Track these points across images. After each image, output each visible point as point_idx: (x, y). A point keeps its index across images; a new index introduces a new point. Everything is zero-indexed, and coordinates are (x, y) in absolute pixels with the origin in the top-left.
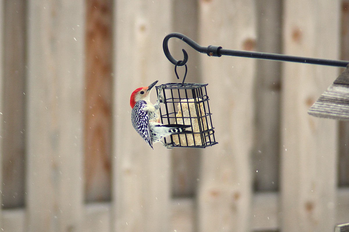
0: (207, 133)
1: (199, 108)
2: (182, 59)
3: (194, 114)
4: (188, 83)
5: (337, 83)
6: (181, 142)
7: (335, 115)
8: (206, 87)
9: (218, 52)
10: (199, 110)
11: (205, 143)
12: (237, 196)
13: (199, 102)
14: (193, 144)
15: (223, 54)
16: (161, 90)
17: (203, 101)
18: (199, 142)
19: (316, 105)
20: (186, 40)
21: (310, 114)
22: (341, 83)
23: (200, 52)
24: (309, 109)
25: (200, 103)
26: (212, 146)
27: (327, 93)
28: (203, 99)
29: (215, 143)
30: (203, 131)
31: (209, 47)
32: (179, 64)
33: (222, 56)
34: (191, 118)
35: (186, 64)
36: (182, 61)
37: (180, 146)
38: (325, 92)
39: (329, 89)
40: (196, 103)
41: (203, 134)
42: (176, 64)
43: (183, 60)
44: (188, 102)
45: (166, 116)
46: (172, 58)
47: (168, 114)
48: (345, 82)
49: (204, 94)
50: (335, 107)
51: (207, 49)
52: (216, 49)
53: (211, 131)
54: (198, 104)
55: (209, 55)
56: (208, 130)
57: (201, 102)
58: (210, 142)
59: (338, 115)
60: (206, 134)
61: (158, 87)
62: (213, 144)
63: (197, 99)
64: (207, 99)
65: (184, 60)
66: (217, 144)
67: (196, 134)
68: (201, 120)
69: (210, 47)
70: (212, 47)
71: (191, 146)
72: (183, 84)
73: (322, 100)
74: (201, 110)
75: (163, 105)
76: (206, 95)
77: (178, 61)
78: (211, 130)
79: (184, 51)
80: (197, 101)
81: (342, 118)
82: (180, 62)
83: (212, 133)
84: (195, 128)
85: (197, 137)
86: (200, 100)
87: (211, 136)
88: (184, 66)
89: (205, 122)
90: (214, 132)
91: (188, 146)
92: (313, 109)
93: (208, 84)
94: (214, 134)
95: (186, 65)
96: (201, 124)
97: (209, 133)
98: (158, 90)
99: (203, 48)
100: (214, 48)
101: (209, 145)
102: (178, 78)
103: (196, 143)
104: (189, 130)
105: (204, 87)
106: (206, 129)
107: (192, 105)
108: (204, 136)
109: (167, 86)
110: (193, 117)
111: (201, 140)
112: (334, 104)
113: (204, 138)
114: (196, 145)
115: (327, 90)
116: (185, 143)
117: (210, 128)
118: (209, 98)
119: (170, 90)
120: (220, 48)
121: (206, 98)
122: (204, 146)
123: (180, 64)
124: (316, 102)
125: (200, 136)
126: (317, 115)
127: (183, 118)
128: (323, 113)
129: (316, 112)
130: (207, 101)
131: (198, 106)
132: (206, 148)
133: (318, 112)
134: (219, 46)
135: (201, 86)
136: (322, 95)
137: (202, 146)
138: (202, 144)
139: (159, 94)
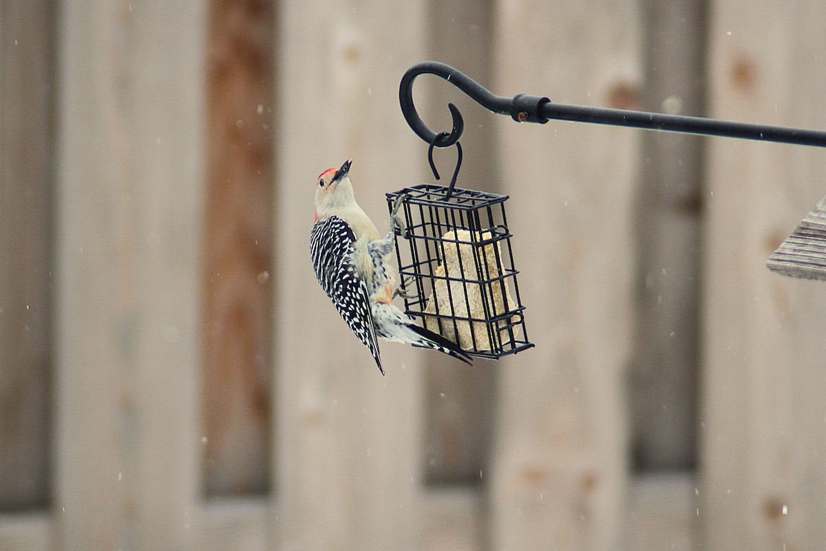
0: (503, 321)
1: (482, 258)
2: (449, 128)
3: (471, 274)
4: (465, 190)
8: (505, 203)
9: (539, 111)
10: (483, 263)
11: (498, 346)
13: (484, 243)
14: (471, 347)
15: (551, 118)
18: (484, 344)
19: (788, 247)
20: (458, 82)
21: (773, 269)
23: (495, 111)
24: (771, 257)
25: (485, 247)
26: (518, 353)
27: (816, 215)
28: (494, 234)
29: (528, 345)
30: (492, 315)
31: (517, 98)
32: (440, 141)
33: (551, 121)
34: (464, 281)
35: (459, 140)
36: (447, 134)
38: (811, 214)
39: (820, 205)
40: (477, 245)
41: (493, 323)
42: (432, 141)
43: (451, 133)
44: (457, 242)
45: (412, 270)
46: (423, 128)
47: (416, 264)
49: (498, 220)
51: (512, 104)
52: (536, 105)
53: (515, 316)
54: (480, 249)
55: (516, 119)
56: (507, 315)
57: (488, 242)
58: (512, 342)
60: (503, 324)
61: (392, 196)
62: (522, 349)
63: (478, 234)
64: (505, 235)
65: (453, 131)
66: (532, 348)
67: (478, 323)
68: (487, 288)
69: (520, 98)
70: (525, 99)
72: (450, 191)
73: (804, 232)
74: (489, 262)
75: (404, 243)
76: (505, 226)
77: (437, 134)
78: (515, 313)
79: (451, 106)
80: (478, 238)
82: (442, 135)
83: (519, 320)
84: (476, 306)
85: (480, 330)
86: (487, 236)
87: (517, 330)
88: (455, 146)
89: (498, 294)
90: (522, 318)
92: (781, 257)
93: (508, 197)
94: (525, 320)
95: (458, 145)
96: (489, 297)
97: (509, 322)
99: (502, 100)
100: (530, 100)
101: (510, 352)
102: (438, 177)
103: (477, 344)
105: (500, 204)
106: (500, 310)
107: (467, 250)
108: (494, 328)
109: (414, 194)
110: (470, 279)
111: (488, 337)
113: (496, 334)
114: (478, 349)
115: (816, 207)
117: (513, 306)
118: (510, 233)
120: (546, 100)
121: (504, 232)
122: (497, 352)
123: (444, 141)
124: (789, 240)
125: (486, 329)
126: (790, 273)
127: (448, 279)
128: (805, 267)
129: (788, 264)
130: (506, 240)
131: (481, 253)
132: (500, 358)
133: (793, 265)
134: (542, 97)
135: (489, 201)
136: (804, 220)
137: (491, 354)
138: (492, 347)
139: (395, 216)
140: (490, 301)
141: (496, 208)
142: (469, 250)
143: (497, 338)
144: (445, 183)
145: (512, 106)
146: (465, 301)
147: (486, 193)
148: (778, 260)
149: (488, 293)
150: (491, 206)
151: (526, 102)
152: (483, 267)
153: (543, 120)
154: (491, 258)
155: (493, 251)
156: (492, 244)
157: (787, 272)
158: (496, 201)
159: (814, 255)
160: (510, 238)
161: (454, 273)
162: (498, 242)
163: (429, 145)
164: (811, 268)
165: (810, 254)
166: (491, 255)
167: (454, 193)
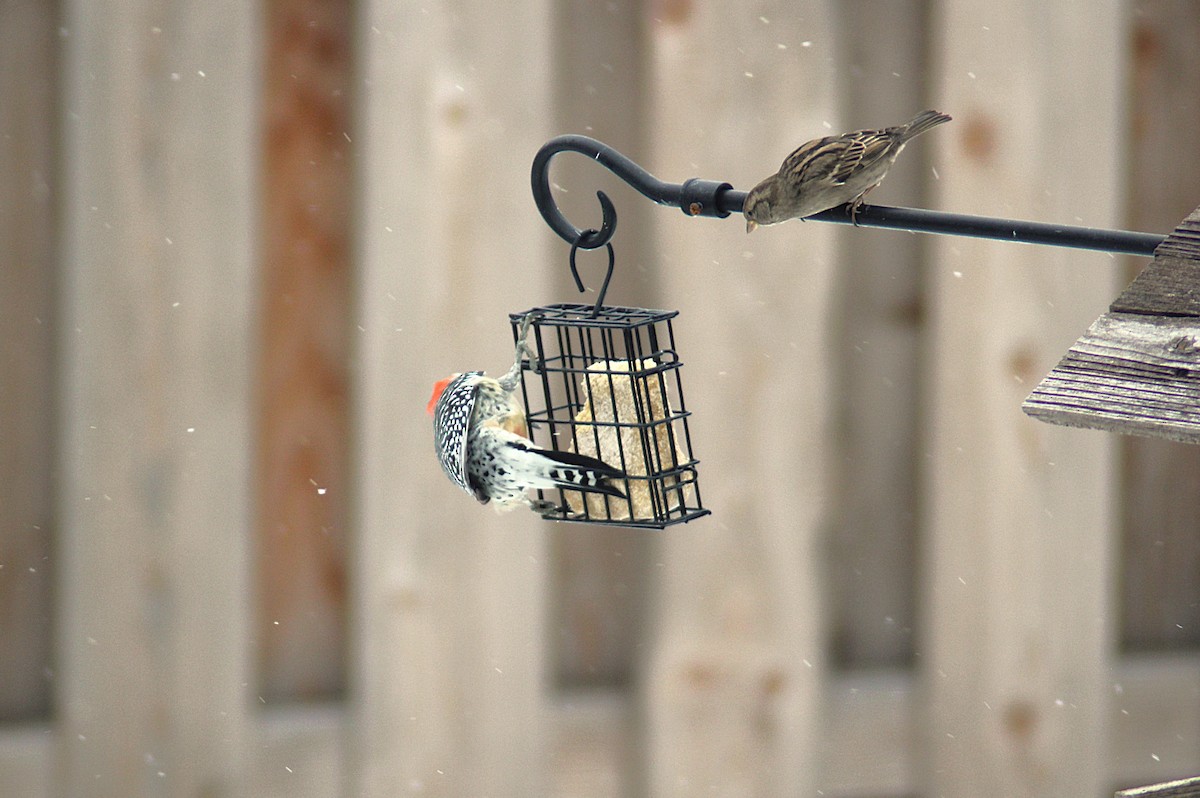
0: (670, 478)
1: (643, 393)
2: (596, 223)
3: (628, 414)
4: (617, 307)
5: (1120, 310)
6: (589, 506)
7: (1115, 416)
8: (672, 320)
9: (718, 202)
10: (644, 400)
11: (664, 512)
12: (772, 684)
13: (646, 374)
14: (626, 516)
15: (734, 210)
17: (658, 371)
18: (645, 509)
19: (1051, 384)
20: (609, 162)
21: (1031, 412)
22: (1136, 308)
23: (659, 202)
24: (1028, 398)
25: (648, 378)
26: (690, 522)
27: (1088, 342)
28: (657, 360)
29: (702, 512)
30: (657, 470)
31: (688, 184)
32: (586, 240)
33: (733, 214)
34: (618, 426)
35: (610, 240)
36: (595, 232)
37: (588, 520)
38: (1082, 340)
39: (1093, 329)
40: (637, 376)
41: (658, 481)
42: (575, 242)
43: (599, 229)
44: (610, 373)
45: (545, 417)
46: (564, 223)
47: (550, 411)
48: (1148, 305)
49: (664, 343)
50: (1116, 391)
51: (681, 192)
52: (713, 193)
53: (685, 472)
54: (641, 380)
55: (687, 211)
56: (676, 470)
57: (652, 372)
58: (683, 508)
59: (1124, 418)
60: (670, 483)
61: (518, 317)
62: (694, 517)
63: (638, 362)
64: (673, 363)
65: (604, 226)
66: (707, 516)
67: (636, 481)
68: (650, 435)
69: (693, 184)
70: (698, 186)
71: (621, 519)
72: (598, 310)
73: (1072, 364)
74: (651, 400)
75: (533, 379)
76: (673, 351)
77: (581, 232)
78: (686, 468)
79: (603, 198)
80: (639, 368)
81: (1139, 426)
82: (588, 234)
83: (691, 477)
84: (633, 459)
85: (640, 490)
86: (650, 364)
87: (688, 491)
88: (604, 248)
89: (664, 442)
90: (695, 474)
91: (609, 520)
92: (1042, 398)
93: (677, 313)
94: (698, 478)
95: (609, 245)
96: (652, 446)
97: (678, 479)
99: (669, 186)
100: (706, 186)
101: (678, 521)
102: (582, 289)
103: (635, 511)
105: (666, 322)
106: (667, 465)
107: (622, 382)
108: (659, 487)
109: (548, 315)
110: (627, 422)
111: (650, 502)
112: (1113, 382)
113: (661, 495)
114: (636, 518)
115: (1088, 331)
116: (602, 511)
117: (683, 460)
118: (680, 361)
119: (555, 328)
120: (727, 187)
121: (672, 360)
122: (662, 521)
123: (590, 240)
124: (1052, 375)
125: (647, 489)
126: (1053, 419)
127: (595, 424)
128: (1074, 411)
129: (1052, 407)
130: (673, 370)
131: (642, 387)
132: (666, 528)
133: (1058, 408)
134: (720, 182)
135: (653, 318)
136: (1072, 349)
137: (654, 523)
138: (655, 514)
139: (522, 342)
140: (653, 452)
141: (661, 327)
142: (625, 384)
143: (662, 501)
144: (590, 298)
145: (682, 195)
146: (618, 453)
147: (647, 310)
148: (1038, 402)
149: (651, 441)
150: (656, 324)
151: (701, 189)
152: (645, 405)
153: (723, 214)
154: (655, 394)
155: (658, 386)
156: (656, 375)
157: (1049, 417)
158: (661, 318)
159: (1085, 395)
160: (680, 368)
161: (604, 415)
162: (664, 373)
163: (570, 246)
164: (1082, 411)
165: (1080, 394)
166: (655, 390)
167: (601, 312)
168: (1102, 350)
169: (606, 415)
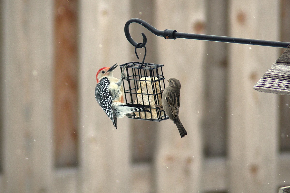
1: (155, 86)
2: (142, 41)
3: (151, 91)
4: (148, 63)
5: (279, 62)
6: (141, 115)
7: (278, 90)
8: (162, 67)
9: (173, 35)
10: (155, 88)
11: (160, 117)
12: (189, 161)
14: (150, 118)
15: (177, 37)
16: (125, 69)
18: (155, 116)
19: (261, 82)
20: (145, 25)
21: (256, 89)
22: (283, 62)
23: (158, 35)
24: (255, 85)
25: (156, 82)
26: (167, 119)
27: (270, 70)
28: (159, 78)
31: (165, 30)
32: (139, 46)
33: (177, 38)
34: (148, 94)
35: (145, 46)
36: (141, 44)
37: (140, 119)
39: (271, 67)
40: (153, 82)
41: (159, 109)
42: (136, 46)
43: (142, 43)
44: (146, 81)
45: (129, 92)
46: (133, 41)
47: (130, 90)
48: (286, 61)
49: (160, 73)
50: (278, 83)
51: (164, 32)
52: (172, 33)
54: (154, 83)
55: (165, 38)
57: (157, 81)
58: (165, 116)
59: (280, 90)
61: (122, 66)
65: (143, 42)
67: (153, 109)
68: (157, 97)
70: (168, 31)
71: (149, 118)
72: (143, 64)
73: (266, 76)
74: (157, 88)
75: (126, 82)
76: (162, 75)
77: (137, 43)
79: (143, 34)
80: (153, 79)
81: (284, 92)
84: (152, 103)
85: (154, 111)
86: (156, 79)
88: (143, 48)
91: (146, 119)
92: (258, 85)
93: (163, 65)
95: (145, 47)
96: (157, 100)
98: (122, 68)
99: (160, 31)
100: (170, 31)
101: (164, 119)
102: (138, 59)
103: (153, 117)
104: (148, 105)
105: (160, 67)
107: (149, 83)
108: (159, 111)
109: (130, 65)
110: (150, 94)
111: (157, 114)
112: (277, 81)
114: (153, 118)
116: (144, 116)
118: (164, 78)
119: (131, 69)
120: (176, 31)
121: (162, 77)
122: (160, 119)
123: (140, 46)
124: (261, 79)
125: (156, 111)
126: (261, 91)
127: (142, 94)
128: (267, 88)
129: (261, 88)
130: (163, 80)
131: (154, 85)
132: (161, 121)
133: (263, 88)
134: (174, 30)
135: (157, 66)
136: (266, 72)
137: (158, 120)
138: (158, 118)
139: (123, 72)
140: (157, 101)
141: (159, 69)
142: (150, 84)
143: (160, 114)
144: (140, 61)
145: (164, 34)
146: (148, 102)
147: (155, 64)
148: (257, 86)
149: (157, 98)
150: (158, 68)
153: (174, 38)
154: (158, 86)
155: (159, 84)
156: (158, 81)
157: (261, 90)
158: (159, 66)
159: (270, 84)
160: (164, 79)
161: (144, 92)
162: (160, 81)
163: (135, 47)
164: (269, 89)
165: (268, 84)
167: (144, 64)
168: (274, 73)
169: (145, 91)
